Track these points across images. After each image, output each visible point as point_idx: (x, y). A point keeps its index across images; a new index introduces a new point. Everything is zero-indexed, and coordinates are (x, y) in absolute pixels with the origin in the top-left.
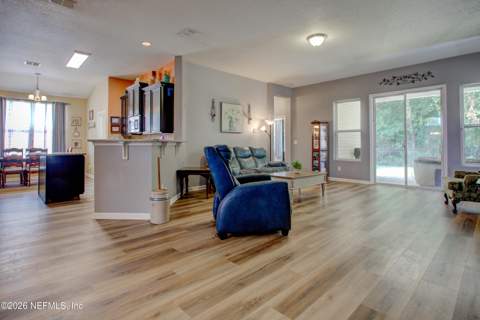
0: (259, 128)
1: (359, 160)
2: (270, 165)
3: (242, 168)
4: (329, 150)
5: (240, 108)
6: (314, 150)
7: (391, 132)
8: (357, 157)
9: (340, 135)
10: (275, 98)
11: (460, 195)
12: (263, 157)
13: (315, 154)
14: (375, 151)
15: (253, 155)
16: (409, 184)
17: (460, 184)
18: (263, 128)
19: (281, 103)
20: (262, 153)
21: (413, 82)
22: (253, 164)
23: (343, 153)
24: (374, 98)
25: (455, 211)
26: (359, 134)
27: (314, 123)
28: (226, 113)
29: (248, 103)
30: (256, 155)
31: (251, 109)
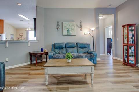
12: (86, 47)
18: (89, 32)
22: (76, 51)
28: (65, 27)
29: (80, 21)
30: (79, 47)
31: (82, 23)
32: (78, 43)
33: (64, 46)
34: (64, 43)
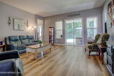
0: (31, 29)
1: (62, 38)
2: (35, 41)
3: (22, 43)
4: (54, 36)
5: (23, 21)
6: (50, 36)
7: (69, 31)
8: (62, 37)
9: (57, 31)
10: (38, 20)
11: (91, 50)
12: (32, 39)
13: (50, 37)
14: (66, 36)
15: (28, 38)
16: (75, 45)
17: (91, 46)
18: (33, 29)
19: (40, 22)
20: (32, 38)
21: (75, 16)
22: (28, 41)
23: (58, 36)
24: (66, 21)
25: (90, 55)
26: (62, 31)
27: (50, 28)
28: (16, 23)
29: (27, 20)
30: (29, 39)
31: (28, 22)
32: (28, 36)
33: (18, 38)
34: (18, 36)
